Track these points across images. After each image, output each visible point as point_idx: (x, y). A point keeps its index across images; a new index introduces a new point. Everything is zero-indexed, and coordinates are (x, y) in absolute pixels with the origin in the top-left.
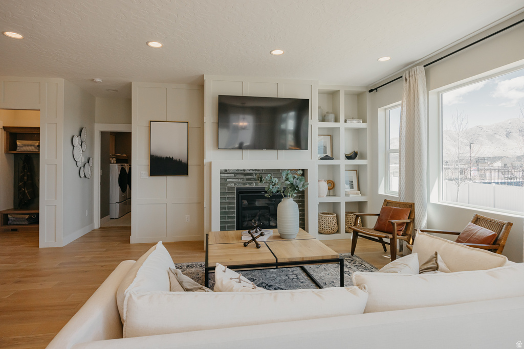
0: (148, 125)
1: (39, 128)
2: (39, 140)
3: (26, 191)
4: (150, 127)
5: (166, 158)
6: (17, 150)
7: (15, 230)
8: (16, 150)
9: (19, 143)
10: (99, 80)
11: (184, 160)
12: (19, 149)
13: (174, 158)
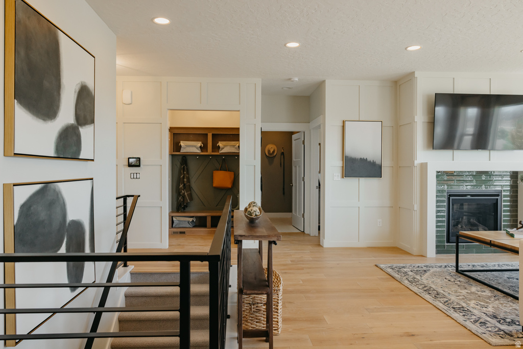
0: (342, 125)
1: (238, 129)
2: (238, 140)
3: (186, 194)
4: (343, 127)
5: (361, 159)
6: (181, 151)
7: (184, 233)
8: (179, 151)
9: (182, 143)
10: (296, 79)
11: (378, 162)
12: (183, 151)
13: (368, 160)
